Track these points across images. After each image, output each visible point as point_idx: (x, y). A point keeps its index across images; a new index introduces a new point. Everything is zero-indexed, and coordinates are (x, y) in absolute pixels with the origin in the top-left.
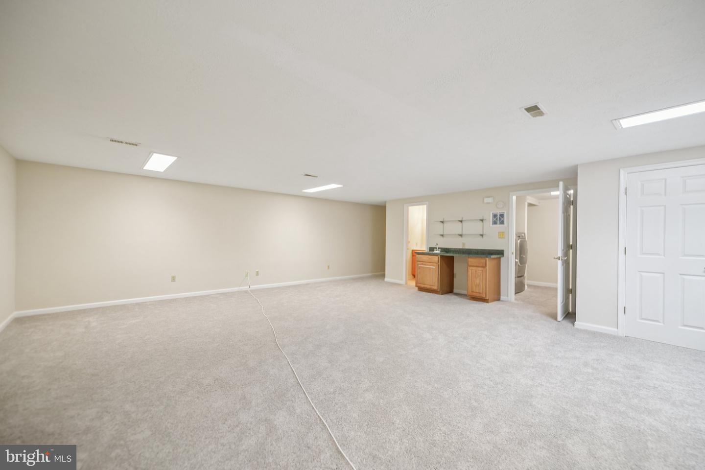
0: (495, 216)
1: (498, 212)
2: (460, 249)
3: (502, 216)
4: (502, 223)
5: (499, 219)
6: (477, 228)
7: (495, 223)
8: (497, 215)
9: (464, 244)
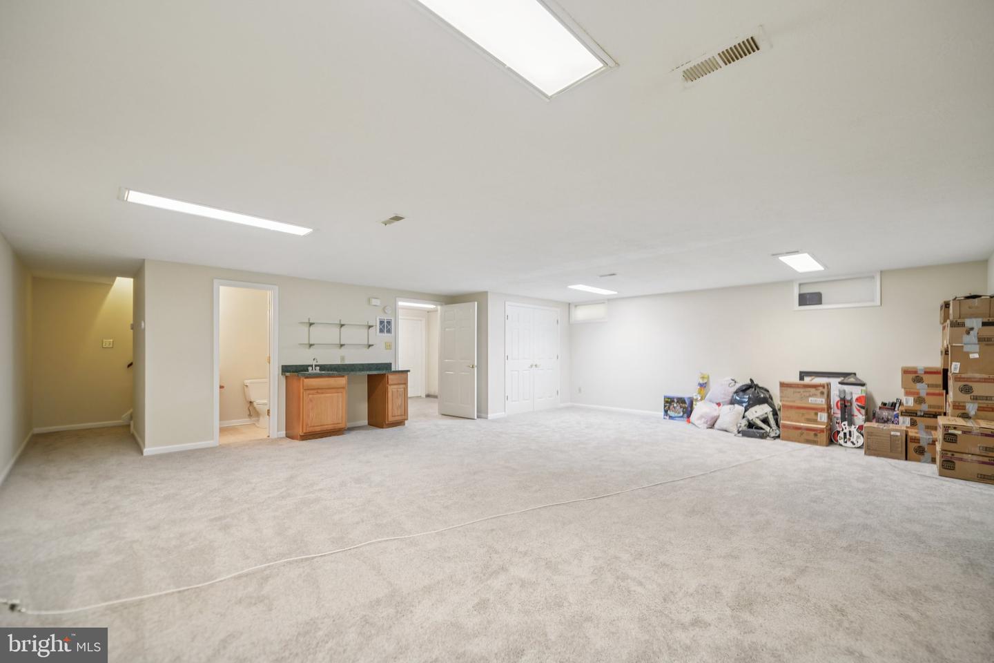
0: (382, 322)
1: (385, 318)
2: (338, 365)
3: (389, 323)
4: (389, 331)
5: (386, 327)
6: (360, 336)
7: (381, 331)
8: (384, 322)
9: (343, 358)
